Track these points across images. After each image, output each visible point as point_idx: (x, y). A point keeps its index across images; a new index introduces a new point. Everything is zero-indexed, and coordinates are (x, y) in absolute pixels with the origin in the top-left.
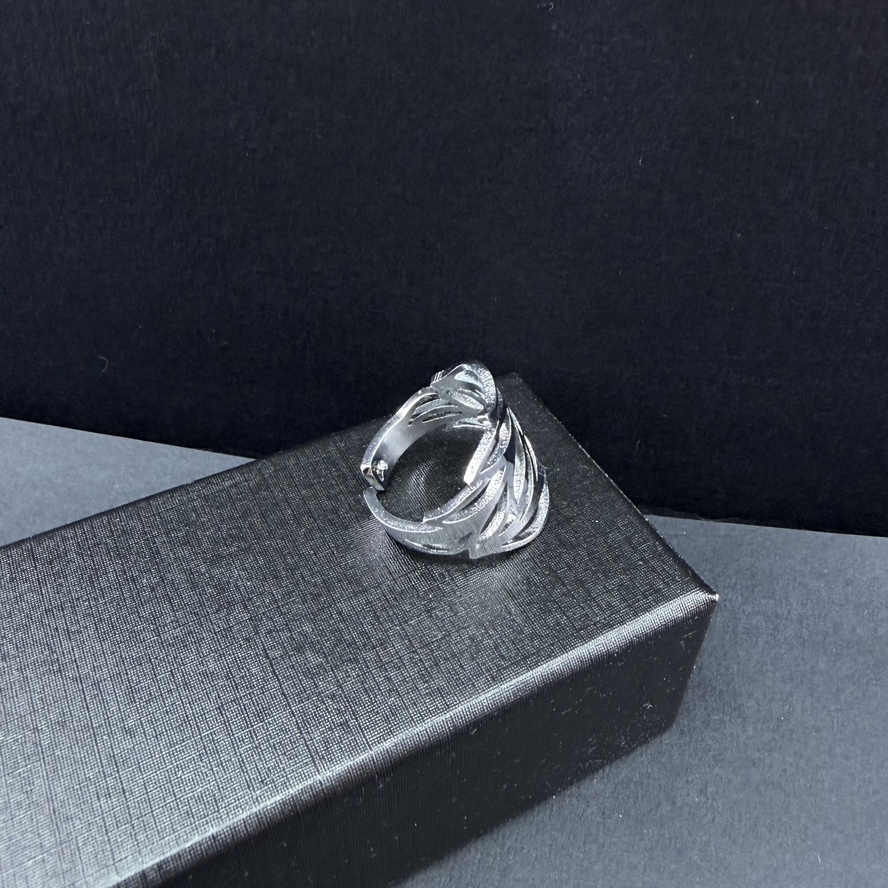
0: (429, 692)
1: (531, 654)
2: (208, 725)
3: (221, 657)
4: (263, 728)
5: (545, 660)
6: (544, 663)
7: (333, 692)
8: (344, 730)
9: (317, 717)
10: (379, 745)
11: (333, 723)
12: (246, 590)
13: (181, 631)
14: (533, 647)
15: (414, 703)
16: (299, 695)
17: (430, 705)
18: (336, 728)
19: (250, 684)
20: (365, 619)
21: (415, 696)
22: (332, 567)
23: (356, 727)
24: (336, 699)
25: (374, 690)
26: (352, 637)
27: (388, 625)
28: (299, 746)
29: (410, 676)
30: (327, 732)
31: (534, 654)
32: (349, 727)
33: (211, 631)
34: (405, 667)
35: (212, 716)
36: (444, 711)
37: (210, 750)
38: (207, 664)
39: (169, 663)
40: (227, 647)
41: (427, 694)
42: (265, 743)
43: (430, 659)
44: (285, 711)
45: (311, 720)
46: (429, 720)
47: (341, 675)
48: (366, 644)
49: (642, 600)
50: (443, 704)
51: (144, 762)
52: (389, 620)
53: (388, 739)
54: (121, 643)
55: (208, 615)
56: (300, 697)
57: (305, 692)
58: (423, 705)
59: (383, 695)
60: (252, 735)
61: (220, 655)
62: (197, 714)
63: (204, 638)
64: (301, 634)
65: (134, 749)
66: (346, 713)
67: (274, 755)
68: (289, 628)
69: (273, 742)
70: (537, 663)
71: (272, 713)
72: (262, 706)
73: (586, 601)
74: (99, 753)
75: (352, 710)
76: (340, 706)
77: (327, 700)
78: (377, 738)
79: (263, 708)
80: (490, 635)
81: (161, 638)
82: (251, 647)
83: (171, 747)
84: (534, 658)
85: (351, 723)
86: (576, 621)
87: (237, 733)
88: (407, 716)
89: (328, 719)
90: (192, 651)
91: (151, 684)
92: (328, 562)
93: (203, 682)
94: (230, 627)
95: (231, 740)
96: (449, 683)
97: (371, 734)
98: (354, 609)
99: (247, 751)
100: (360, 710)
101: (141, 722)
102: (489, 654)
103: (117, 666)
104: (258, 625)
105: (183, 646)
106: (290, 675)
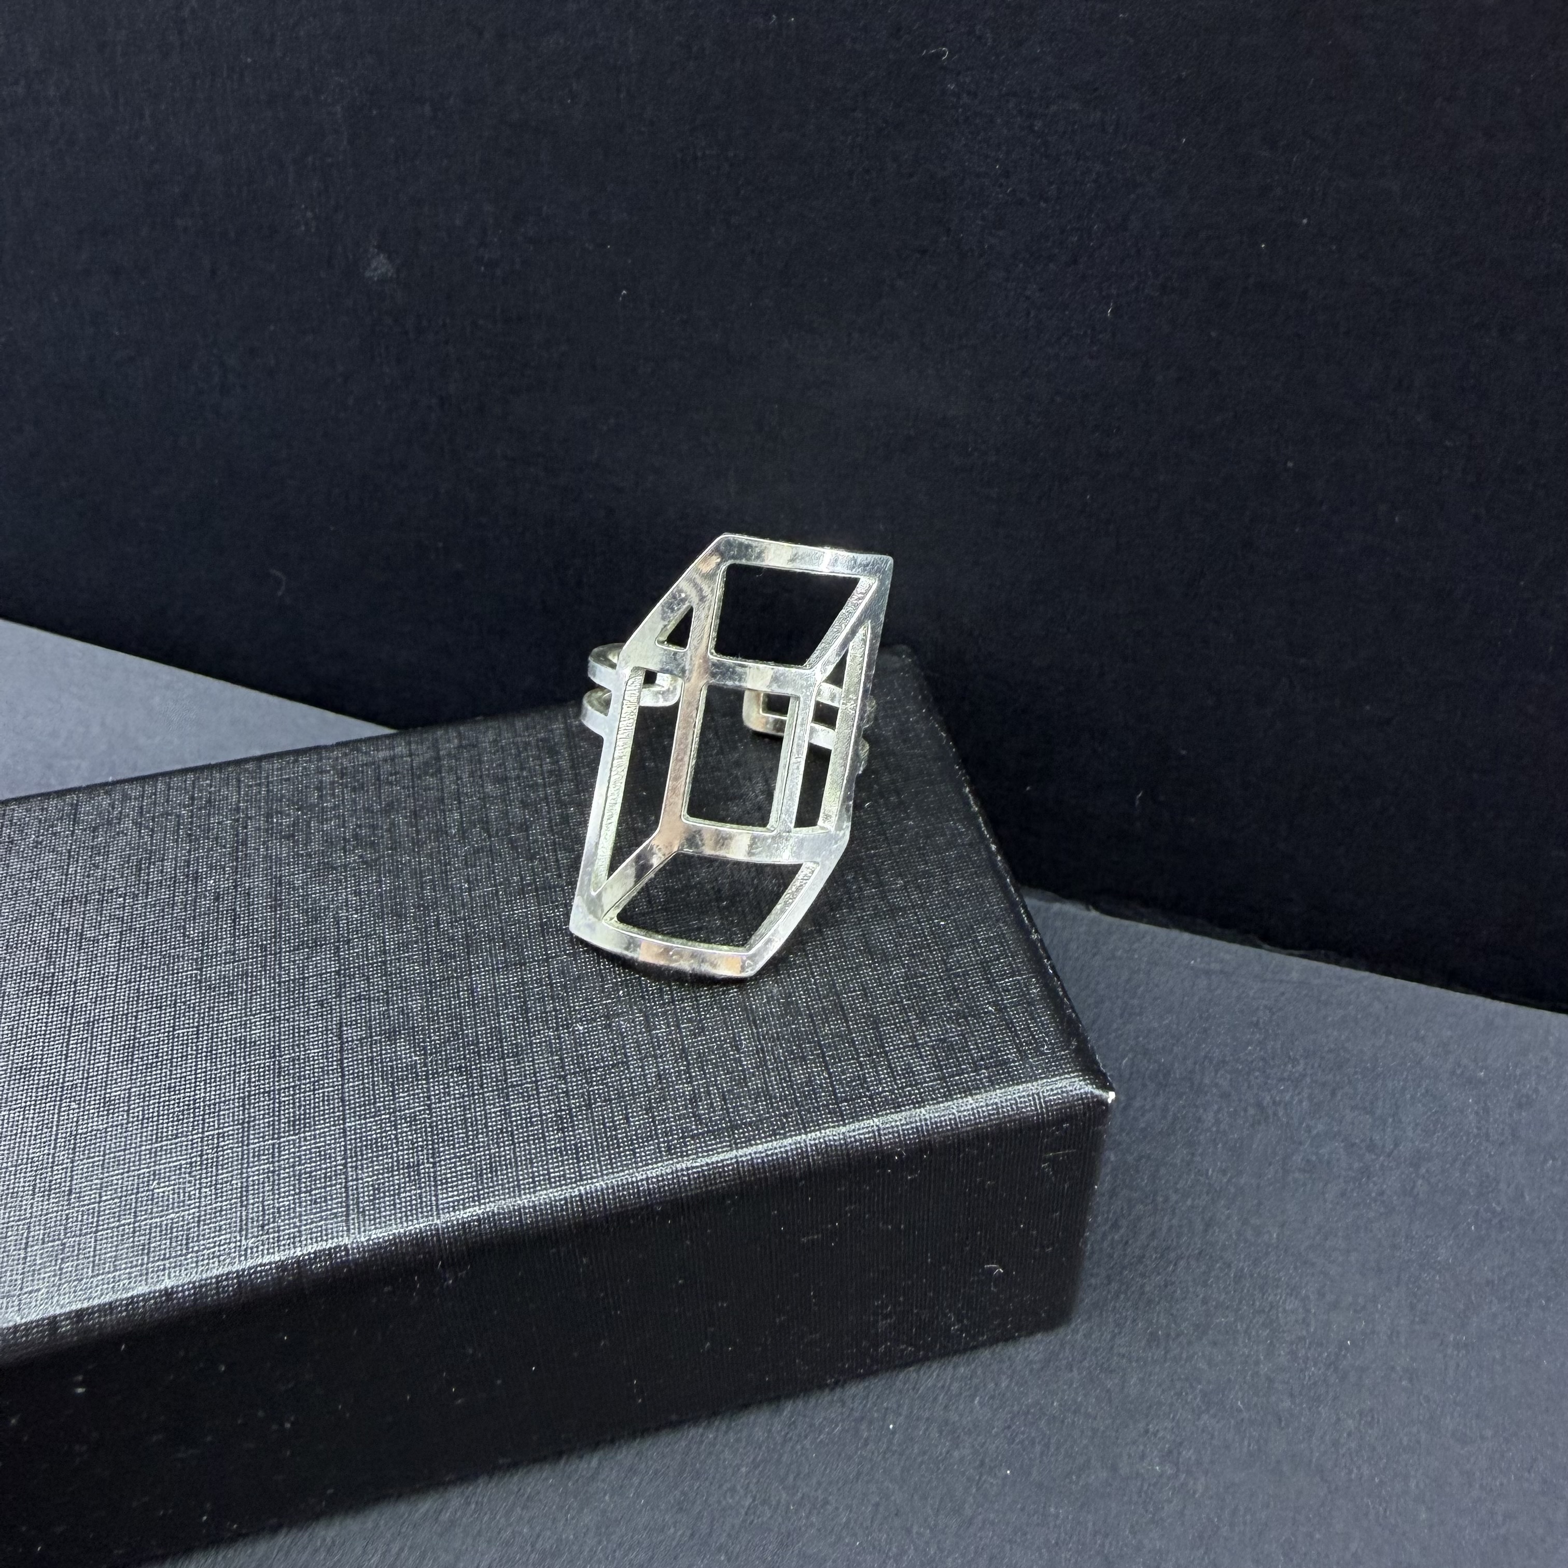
0: (560, 1148)
1: (744, 1124)
2: (219, 1120)
3: (274, 1022)
4: (294, 1144)
5: (765, 1137)
6: (762, 1143)
7: (415, 1112)
8: (409, 1177)
9: (377, 1147)
10: (452, 1214)
11: (398, 1161)
12: (348, 926)
13: (233, 970)
14: (753, 1112)
15: (531, 1159)
16: (365, 1105)
17: (553, 1168)
18: (398, 1170)
19: (300, 1072)
20: (507, 1008)
21: (535, 1149)
22: (487, 915)
23: (429, 1177)
24: (416, 1125)
25: (476, 1125)
26: (477, 1032)
27: (536, 1026)
28: (335, 1185)
29: (541, 1116)
30: (383, 1174)
31: (750, 1124)
32: (419, 1174)
33: (274, 979)
34: (539, 1098)
35: (229, 1109)
36: (571, 1183)
37: (207, 1159)
38: (250, 1027)
39: (199, 1014)
40: (289, 1008)
41: (555, 1149)
42: (289, 1168)
43: (583, 1093)
44: (334, 1125)
45: (366, 1149)
46: (545, 1192)
47: (436, 1089)
48: (492, 1048)
49: (968, 1073)
50: (575, 1173)
51: (112, 1155)
52: (541, 1017)
53: (469, 1207)
54: (145, 969)
55: (280, 953)
56: (365, 1110)
57: (375, 1103)
58: (542, 1166)
59: (487, 1136)
60: (275, 1153)
61: (274, 1018)
62: (210, 1100)
63: (261, 986)
64: (403, 1010)
65: (106, 1132)
66: (422, 1151)
67: (294, 1190)
68: (388, 998)
69: (300, 1170)
70: (750, 1140)
71: (315, 1125)
72: (304, 1110)
73: (871, 1055)
74: (57, 1126)
75: (433, 1149)
76: (417, 1138)
77: (401, 1124)
78: (453, 1202)
79: (305, 1114)
80: (691, 1077)
81: (201, 976)
82: (322, 1016)
83: (156, 1142)
84: (748, 1131)
85: (424, 1168)
86: (842, 1084)
87: (253, 1144)
88: (512, 1177)
89: (392, 1153)
90: (237, 1003)
91: (163, 1041)
92: (485, 905)
93: (235, 1054)
94: (304, 978)
95: (243, 1151)
96: (596, 1139)
97: (447, 1193)
98: (495, 988)
99: (258, 1175)
100: (444, 1151)
101: (130, 1093)
102: (678, 1107)
103: (128, 1002)
104: (345, 984)
105: (228, 993)
106: (363, 1072)
